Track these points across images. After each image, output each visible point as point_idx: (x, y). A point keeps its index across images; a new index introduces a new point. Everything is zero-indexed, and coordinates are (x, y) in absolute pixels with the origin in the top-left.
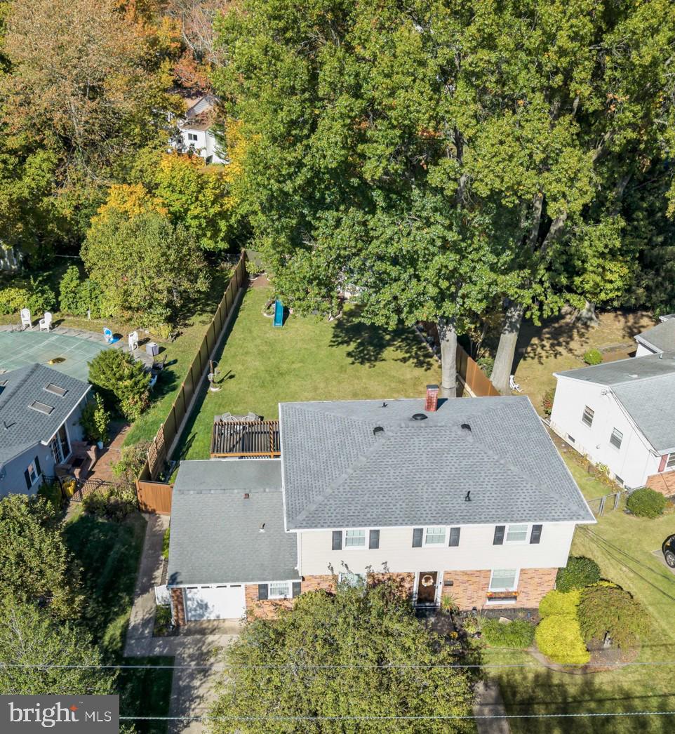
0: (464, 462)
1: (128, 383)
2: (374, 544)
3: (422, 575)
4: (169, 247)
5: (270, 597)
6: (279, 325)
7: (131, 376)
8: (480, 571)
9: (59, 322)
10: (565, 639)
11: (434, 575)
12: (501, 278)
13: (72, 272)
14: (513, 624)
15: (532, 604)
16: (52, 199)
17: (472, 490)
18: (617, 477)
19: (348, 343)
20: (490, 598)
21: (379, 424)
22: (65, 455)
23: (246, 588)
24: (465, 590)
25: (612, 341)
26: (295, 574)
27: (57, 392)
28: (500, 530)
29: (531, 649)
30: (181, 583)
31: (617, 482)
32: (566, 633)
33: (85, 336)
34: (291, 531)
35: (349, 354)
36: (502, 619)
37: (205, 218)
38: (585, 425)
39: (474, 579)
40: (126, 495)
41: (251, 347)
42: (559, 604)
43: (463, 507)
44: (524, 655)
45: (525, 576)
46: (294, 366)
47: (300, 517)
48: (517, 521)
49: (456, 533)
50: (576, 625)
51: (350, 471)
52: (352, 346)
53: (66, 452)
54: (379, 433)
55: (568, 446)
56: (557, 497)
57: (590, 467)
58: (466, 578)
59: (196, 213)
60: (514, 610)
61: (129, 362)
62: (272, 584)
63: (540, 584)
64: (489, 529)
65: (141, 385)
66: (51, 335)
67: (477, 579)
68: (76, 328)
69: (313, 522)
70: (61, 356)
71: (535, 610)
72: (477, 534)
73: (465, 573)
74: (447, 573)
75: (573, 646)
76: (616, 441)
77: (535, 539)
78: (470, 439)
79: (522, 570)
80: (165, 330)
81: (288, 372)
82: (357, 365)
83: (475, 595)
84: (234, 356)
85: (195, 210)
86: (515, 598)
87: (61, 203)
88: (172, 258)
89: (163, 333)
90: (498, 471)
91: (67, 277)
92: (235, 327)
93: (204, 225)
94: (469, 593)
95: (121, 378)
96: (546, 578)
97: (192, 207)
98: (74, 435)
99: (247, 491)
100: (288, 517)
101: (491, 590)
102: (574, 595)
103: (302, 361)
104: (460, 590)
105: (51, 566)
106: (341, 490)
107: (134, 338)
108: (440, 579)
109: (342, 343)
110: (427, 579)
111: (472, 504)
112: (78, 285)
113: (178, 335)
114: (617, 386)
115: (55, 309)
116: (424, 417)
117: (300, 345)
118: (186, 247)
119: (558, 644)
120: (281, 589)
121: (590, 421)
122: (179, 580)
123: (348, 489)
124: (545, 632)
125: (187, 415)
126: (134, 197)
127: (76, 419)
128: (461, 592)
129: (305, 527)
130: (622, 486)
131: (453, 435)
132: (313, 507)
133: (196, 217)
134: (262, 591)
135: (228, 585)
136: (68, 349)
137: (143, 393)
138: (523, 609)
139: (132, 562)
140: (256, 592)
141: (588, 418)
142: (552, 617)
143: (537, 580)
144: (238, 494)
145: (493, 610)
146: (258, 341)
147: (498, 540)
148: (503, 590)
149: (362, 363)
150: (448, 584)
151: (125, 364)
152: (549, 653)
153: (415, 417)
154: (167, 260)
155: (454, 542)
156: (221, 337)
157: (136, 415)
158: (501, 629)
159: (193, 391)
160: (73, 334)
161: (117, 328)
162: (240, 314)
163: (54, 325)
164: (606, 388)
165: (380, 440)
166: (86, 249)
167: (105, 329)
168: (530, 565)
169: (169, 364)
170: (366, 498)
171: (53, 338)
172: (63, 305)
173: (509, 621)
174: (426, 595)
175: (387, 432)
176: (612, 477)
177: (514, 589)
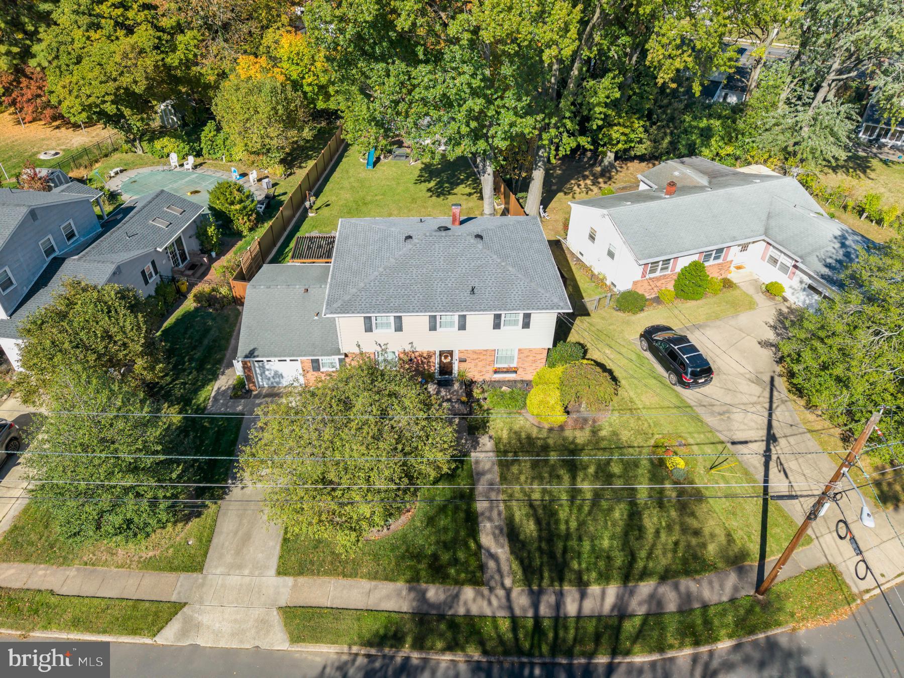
0: (473, 264)
1: (238, 207)
2: (399, 328)
3: (441, 353)
4: (277, 103)
5: (322, 370)
6: (370, 167)
7: (241, 201)
8: (486, 351)
9: (201, 165)
10: (548, 403)
11: (451, 353)
12: (519, 120)
13: (210, 126)
14: (512, 392)
15: (528, 377)
16: (199, 68)
17: (476, 285)
18: (613, 283)
19: (429, 181)
20: (496, 372)
21: (410, 233)
22: (183, 261)
23: (302, 362)
24: (476, 366)
25: (626, 182)
26: (337, 352)
27: (176, 211)
28: (498, 317)
29: (523, 411)
30: (258, 356)
31: (612, 287)
32: (549, 399)
33: (218, 175)
34: (328, 316)
35: (429, 190)
36: (504, 388)
37: (316, 84)
38: (590, 242)
39: (482, 357)
40: (224, 291)
41: (346, 184)
42: (547, 376)
43: (468, 299)
44: (517, 416)
45: (522, 355)
46: (377, 198)
47: (335, 306)
48: (509, 310)
49: (463, 319)
50: (558, 393)
51: (381, 269)
52: (432, 184)
53: (184, 258)
54: (408, 241)
55: (578, 259)
56: (543, 291)
57: (593, 275)
58: (475, 356)
59: (309, 80)
60: (515, 381)
61: (238, 190)
62: (324, 359)
63: (535, 361)
64: (489, 318)
65: (248, 209)
66: (193, 173)
67: (485, 357)
68: (212, 169)
69: (345, 309)
70: (198, 189)
71: (531, 381)
72: (480, 321)
73: (474, 352)
74: (460, 352)
75: (553, 408)
76: (611, 254)
77: (526, 325)
78: (480, 246)
79: (520, 350)
80: (280, 170)
81: (371, 202)
82: (434, 198)
83: (484, 370)
84: (332, 190)
85: (309, 79)
86: (516, 372)
87: (207, 70)
88: (280, 112)
89: (278, 172)
90: (499, 271)
91: (206, 129)
92: (338, 169)
93: (316, 90)
94: (479, 368)
95: (232, 203)
96: (538, 357)
97: (306, 76)
98: (191, 246)
99: (307, 287)
100: (327, 305)
101: (497, 366)
102: (559, 369)
103: (383, 194)
104: (472, 365)
105: (133, 340)
106: (372, 284)
107: (253, 175)
108: (456, 356)
109: (425, 181)
110: (446, 357)
111: (475, 296)
112: (215, 136)
113: (291, 174)
114: (613, 210)
115: (199, 154)
116: (446, 229)
117: (383, 182)
118: (293, 105)
119: (542, 407)
120: (330, 363)
121: (594, 239)
122: (256, 354)
123: (377, 283)
124: (534, 398)
125: (286, 233)
126: (257, 66)
127: (192, 232)
128: (472, 367)
129: (339, 313)
130: (615, 290)
131: (467, 242)
132: (347, 298)
133: (310, 85)
134: (315, 365)
135: (288, 359)
136: (204, 184)
137: (251, 215)
138: (522, 381)
139: (223, 342)
140: (309, 366)
141: (592, 238)
142: (540, 386)
143: (531, 358)
144: (299, 289)
145: (499, 382)
146: (352, 180)
147: (497, 326)
148: (506, 366)
149: (438, 196)
150: (462, 361)
151: (236, 192)
152: (535, 413)
153: (440, 229)
154: (277, 113)
155: (462, 327)
156: (324, 176)
157: (245, 233)
158: (502, 395)
159: (294, 216)
160: (209, 173)
161: (244, 169)
162: (344, 160)
163: (195, 167)
164: (605, 211)
165: (409, 245)
166: (216, 105)
167: (233, 169)
168: (526, 346)
169: (279, 195)
170: (391, 291)
171: (194, 176)
172: (204, 151)
173: (509, 390)
174: (445, 370)
175: (415, 240)
176: (608, 283)
177: (514, 365)
